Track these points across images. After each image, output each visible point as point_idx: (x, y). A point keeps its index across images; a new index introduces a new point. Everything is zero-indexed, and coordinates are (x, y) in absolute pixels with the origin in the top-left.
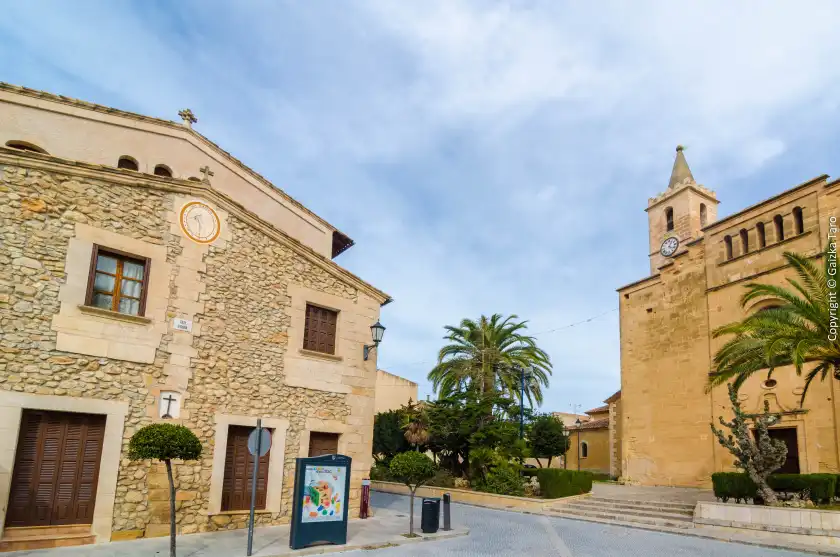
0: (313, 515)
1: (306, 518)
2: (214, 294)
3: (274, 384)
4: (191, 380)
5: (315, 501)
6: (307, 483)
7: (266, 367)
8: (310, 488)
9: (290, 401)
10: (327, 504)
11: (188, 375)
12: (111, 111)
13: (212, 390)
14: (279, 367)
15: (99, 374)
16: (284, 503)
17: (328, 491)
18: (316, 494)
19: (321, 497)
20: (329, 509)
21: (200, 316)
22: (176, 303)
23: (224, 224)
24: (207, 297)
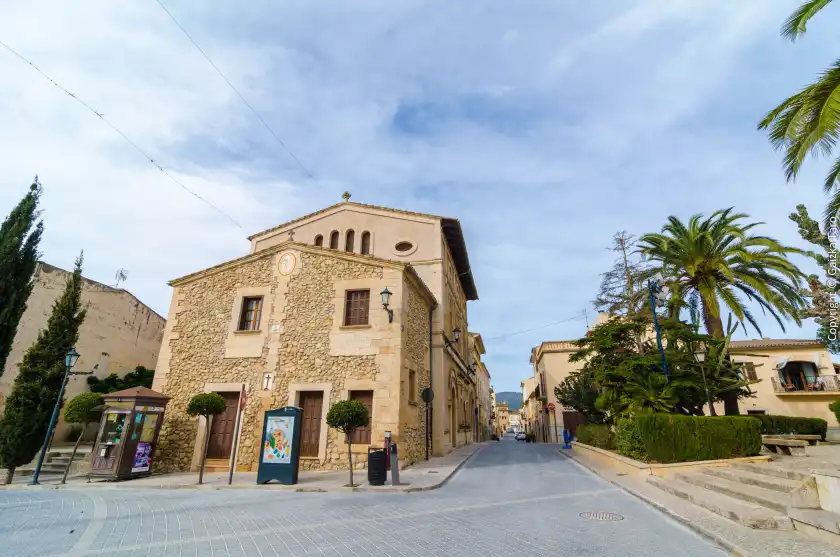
0: (271, 456)
1: (266, 459)
2: (291, 305)
3: (323, 357)
4: (278, 363)
5: (273, 446)
6: (268, 430)
7: (319, 345)
8: (270, 435)
9: (334, 368)
10: (280, 448)
11: (277, 360)
12: (311, 216)
13: (289, 368)
14: (326, 343)
15: (239, 368)
16: (328, 451)
17: (281, 438)
18: (273, 439)
19: (276, 442)
20: (282, 453)
21: (284, 321)
22: (273, 317)
23: (299, 259)
24: (288, 308)
